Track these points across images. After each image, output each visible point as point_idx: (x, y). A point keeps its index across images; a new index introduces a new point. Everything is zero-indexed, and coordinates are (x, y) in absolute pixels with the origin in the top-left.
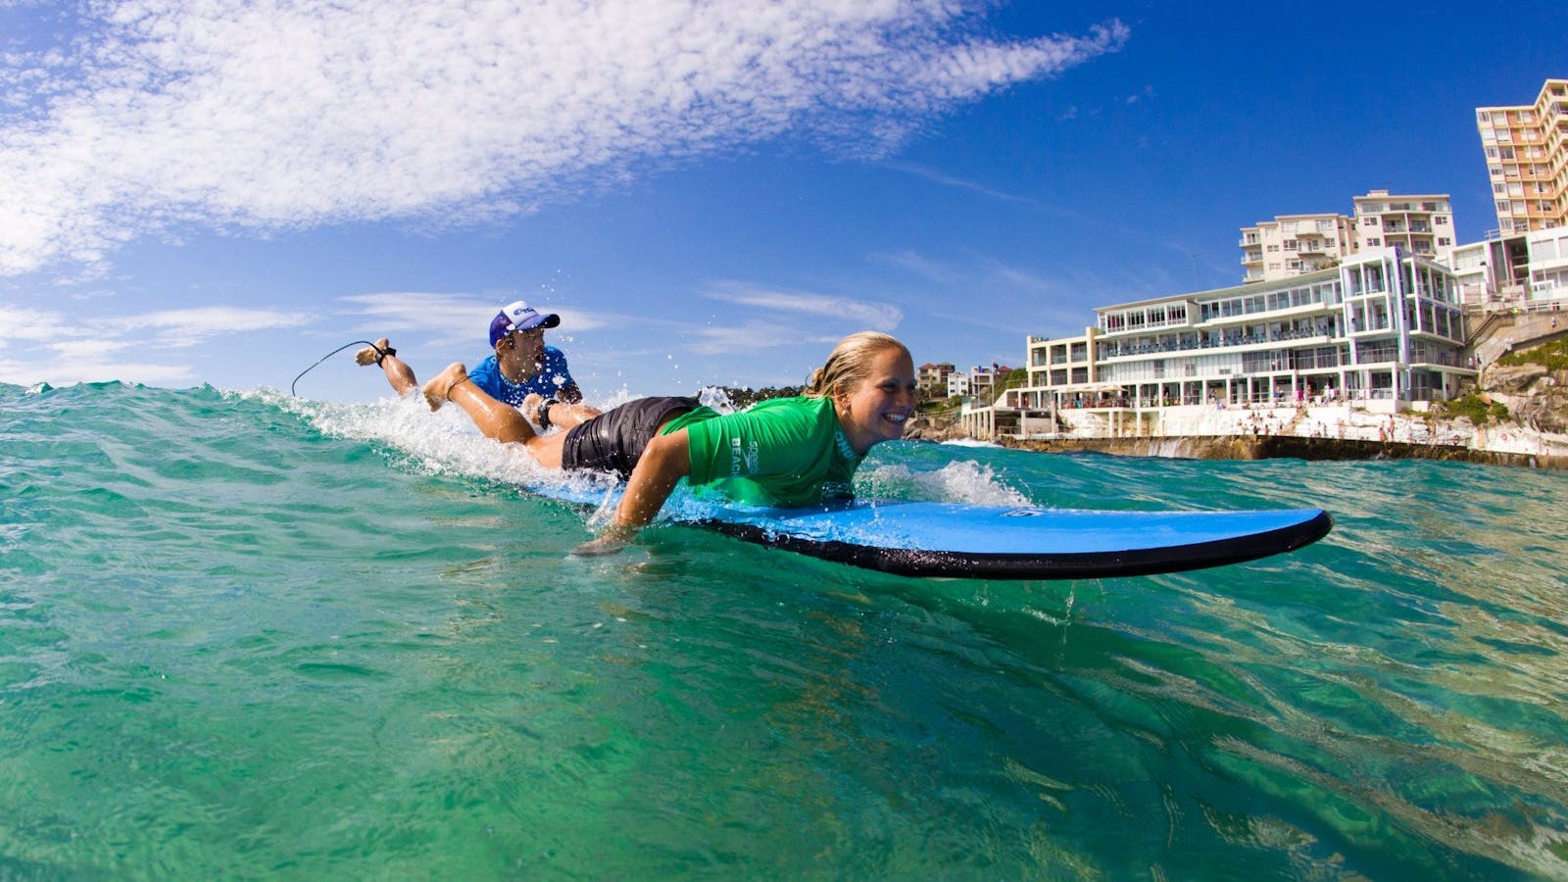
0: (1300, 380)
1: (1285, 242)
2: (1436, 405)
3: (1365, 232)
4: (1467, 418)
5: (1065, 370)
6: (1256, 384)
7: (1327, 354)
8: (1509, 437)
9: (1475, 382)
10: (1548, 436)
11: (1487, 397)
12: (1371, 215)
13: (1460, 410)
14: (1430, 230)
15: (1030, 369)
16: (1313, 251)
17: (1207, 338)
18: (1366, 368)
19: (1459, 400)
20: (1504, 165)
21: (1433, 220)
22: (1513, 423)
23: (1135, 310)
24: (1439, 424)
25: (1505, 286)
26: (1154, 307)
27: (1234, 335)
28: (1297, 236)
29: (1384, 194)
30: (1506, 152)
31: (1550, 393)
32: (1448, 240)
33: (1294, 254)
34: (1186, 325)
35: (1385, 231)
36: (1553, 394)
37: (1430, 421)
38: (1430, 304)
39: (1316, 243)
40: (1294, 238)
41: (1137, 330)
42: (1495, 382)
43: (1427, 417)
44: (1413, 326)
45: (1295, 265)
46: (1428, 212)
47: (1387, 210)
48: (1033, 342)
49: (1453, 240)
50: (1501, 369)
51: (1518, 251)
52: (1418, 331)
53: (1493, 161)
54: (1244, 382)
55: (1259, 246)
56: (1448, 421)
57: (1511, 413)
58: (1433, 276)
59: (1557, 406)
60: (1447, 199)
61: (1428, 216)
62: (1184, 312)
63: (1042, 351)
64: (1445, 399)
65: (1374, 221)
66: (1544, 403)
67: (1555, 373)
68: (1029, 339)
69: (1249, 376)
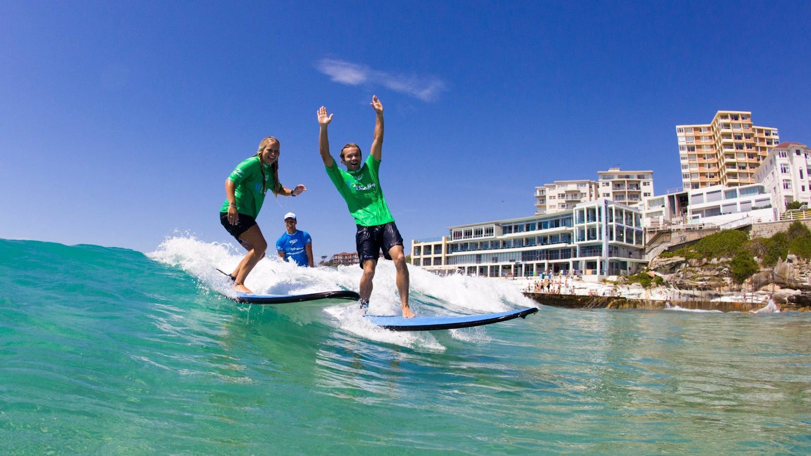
0: (550, 265)
1: (559, 194)
2: (621, 278)
3: (602, 190)
4: (639, 284)
5: (430, 258)
6: (527, 267)
7: (566, 253)
8: (663, 293)
9: (647, 266)
10: (683, 291)
11: (652, 273)
12: (607, 181)
13: (636, 280)
14: (640, 189)
15: (413, 257)
16: (574, 200)
17: (505, 244)
18: (583, 260)
19: (636, 275)
20: (689, 155)
21: (641, 184)
22: (664, 286)
23: (468, 229)
24: (622, 287)
25: (673, 217)
26: (478, 227)
27: (519, 242)
28: (566, 192)
29: (617, 171)
30: (691, 149)
31: (685, 271)
32: (649, 193)
33: (563, 201)
34: (494, 237)
35: (613, 189)
36: (687, 271)
37: (618, 286)
38: (623, 228)
39: (576, 195)
40: (564, 192)
41: (468, 240)
42: (657, 266)
43: (616, 283)
44: (611, 239)
45: (563, 206)
46: (639, 180)
47: (616, 179)
48: (415, 243)
49: (652, 194)
50: (660, 260)
51: (683, 200)
52: (614, 241)
53: (683, 153)
54: (521, 266)
55: (545, 196)
56: (628, 285)
57: (664, 281)
58: (626, 213)
59: (689, 277)
60: (652, 173)
61: (639, 182)
62: (493, 230)
63: (419, 248)
64: (628, 275)
65: (608, 184)
66: (682, 276)
67: (689, 261)
68: (413, 241)
69: (523, 263)
